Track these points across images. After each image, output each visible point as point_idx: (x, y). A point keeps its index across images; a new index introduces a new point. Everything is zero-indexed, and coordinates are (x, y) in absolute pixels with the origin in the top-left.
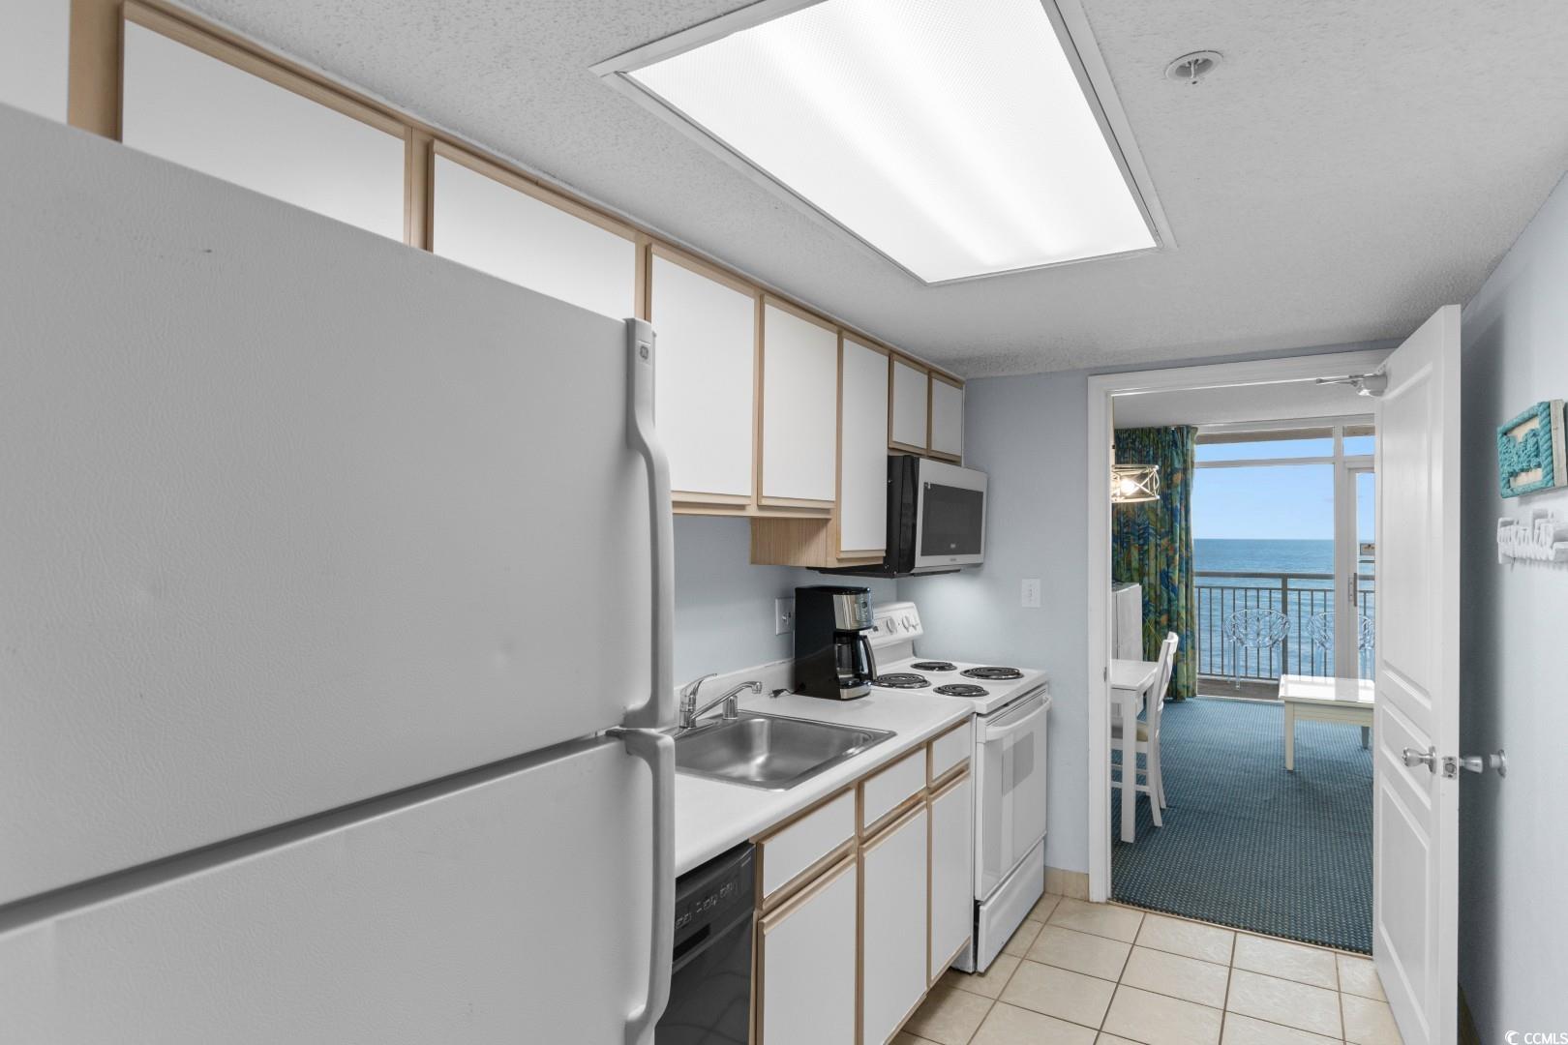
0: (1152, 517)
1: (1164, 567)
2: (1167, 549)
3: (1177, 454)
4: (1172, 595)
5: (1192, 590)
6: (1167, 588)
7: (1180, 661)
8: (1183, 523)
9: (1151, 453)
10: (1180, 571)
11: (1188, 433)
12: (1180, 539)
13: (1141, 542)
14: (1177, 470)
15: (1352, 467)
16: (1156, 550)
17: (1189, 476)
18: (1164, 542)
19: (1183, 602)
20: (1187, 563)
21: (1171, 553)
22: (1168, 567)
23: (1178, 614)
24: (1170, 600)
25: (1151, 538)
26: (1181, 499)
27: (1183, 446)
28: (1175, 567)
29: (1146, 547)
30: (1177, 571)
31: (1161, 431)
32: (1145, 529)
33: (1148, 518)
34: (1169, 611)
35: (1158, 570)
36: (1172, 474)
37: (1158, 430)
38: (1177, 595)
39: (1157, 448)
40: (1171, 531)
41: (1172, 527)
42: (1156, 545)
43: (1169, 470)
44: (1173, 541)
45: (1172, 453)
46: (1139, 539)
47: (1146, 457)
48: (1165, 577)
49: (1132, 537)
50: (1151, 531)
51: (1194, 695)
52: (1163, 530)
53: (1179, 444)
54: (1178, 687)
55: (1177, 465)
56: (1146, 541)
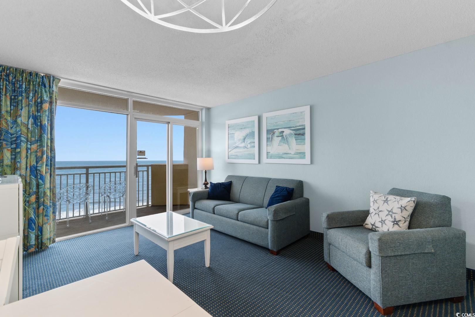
0: (24, 129)
1: (34, 163)
2: (36, 152)
3: (46, 92)
4: (40, 181)
5: (54, 178)
6: (36, 177)
7: (45, 224)
8: (49, 135)
9: (24, 86)
10: (46, 165)
11: (53, 80)
12: (47, 145)
13: (14, 146)
14: (46, 102)
15: (136, 117)
16: (27, 152)
17: (54, 107)
18: (34, 147)
19: (48, 185)
20: (51, 161)
21: (39, 154)
22: (37, 164)
23: (45, 193)
24: (38, 185)
25: (22, 144)
26: (48, 120)
27: (50, 87)
28: (43, 163)
29: (18, 150)
30: (45, 166)
31: (32, 75)
32: (17, 138)
33: (21, 130)
34: (37, 193)
35: (28, 165)
36: (42, 103)
37: (31, 74)
38: (44, 181)
39: (29, 85)
40: (40, 139)
41: (41, 137)
42: (27, 149)
43: (39, 100)
44: (41, 146)
45: (41, 90)
46: (12, 144)
47: (19, 88)
48: (35, 171)
49: (4, 143)
50: (23, 139)
51: (54, 241)
52: (33, 139)
53: (47, 85)
54: (44, 241)
55: (46, 98)
56: (18, 146)
